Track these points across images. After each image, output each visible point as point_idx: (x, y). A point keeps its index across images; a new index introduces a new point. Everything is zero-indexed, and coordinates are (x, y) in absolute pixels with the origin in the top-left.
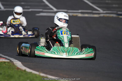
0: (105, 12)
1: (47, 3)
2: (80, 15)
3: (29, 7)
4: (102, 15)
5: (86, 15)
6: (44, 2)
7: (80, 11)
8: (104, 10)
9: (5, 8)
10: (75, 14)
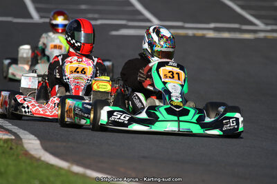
0: (269, 28)
1: (139, 7)
2: (211, 34)
3: (96, 16)
4: (261, 35)
5: (226, 35)
6: (131, 5)
7: (212, 25)
8: (267, 24)
9: (41, 17)
10: (200, 33)
